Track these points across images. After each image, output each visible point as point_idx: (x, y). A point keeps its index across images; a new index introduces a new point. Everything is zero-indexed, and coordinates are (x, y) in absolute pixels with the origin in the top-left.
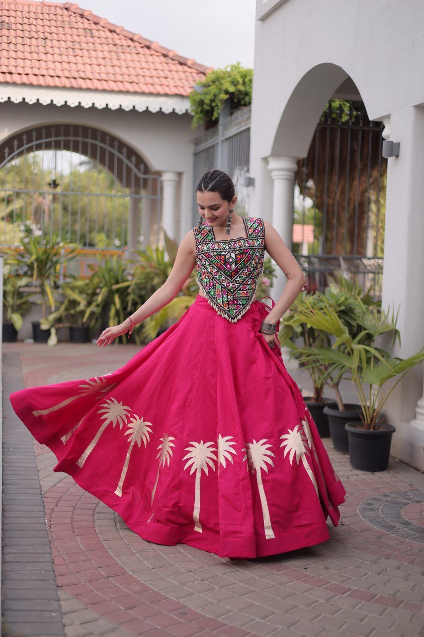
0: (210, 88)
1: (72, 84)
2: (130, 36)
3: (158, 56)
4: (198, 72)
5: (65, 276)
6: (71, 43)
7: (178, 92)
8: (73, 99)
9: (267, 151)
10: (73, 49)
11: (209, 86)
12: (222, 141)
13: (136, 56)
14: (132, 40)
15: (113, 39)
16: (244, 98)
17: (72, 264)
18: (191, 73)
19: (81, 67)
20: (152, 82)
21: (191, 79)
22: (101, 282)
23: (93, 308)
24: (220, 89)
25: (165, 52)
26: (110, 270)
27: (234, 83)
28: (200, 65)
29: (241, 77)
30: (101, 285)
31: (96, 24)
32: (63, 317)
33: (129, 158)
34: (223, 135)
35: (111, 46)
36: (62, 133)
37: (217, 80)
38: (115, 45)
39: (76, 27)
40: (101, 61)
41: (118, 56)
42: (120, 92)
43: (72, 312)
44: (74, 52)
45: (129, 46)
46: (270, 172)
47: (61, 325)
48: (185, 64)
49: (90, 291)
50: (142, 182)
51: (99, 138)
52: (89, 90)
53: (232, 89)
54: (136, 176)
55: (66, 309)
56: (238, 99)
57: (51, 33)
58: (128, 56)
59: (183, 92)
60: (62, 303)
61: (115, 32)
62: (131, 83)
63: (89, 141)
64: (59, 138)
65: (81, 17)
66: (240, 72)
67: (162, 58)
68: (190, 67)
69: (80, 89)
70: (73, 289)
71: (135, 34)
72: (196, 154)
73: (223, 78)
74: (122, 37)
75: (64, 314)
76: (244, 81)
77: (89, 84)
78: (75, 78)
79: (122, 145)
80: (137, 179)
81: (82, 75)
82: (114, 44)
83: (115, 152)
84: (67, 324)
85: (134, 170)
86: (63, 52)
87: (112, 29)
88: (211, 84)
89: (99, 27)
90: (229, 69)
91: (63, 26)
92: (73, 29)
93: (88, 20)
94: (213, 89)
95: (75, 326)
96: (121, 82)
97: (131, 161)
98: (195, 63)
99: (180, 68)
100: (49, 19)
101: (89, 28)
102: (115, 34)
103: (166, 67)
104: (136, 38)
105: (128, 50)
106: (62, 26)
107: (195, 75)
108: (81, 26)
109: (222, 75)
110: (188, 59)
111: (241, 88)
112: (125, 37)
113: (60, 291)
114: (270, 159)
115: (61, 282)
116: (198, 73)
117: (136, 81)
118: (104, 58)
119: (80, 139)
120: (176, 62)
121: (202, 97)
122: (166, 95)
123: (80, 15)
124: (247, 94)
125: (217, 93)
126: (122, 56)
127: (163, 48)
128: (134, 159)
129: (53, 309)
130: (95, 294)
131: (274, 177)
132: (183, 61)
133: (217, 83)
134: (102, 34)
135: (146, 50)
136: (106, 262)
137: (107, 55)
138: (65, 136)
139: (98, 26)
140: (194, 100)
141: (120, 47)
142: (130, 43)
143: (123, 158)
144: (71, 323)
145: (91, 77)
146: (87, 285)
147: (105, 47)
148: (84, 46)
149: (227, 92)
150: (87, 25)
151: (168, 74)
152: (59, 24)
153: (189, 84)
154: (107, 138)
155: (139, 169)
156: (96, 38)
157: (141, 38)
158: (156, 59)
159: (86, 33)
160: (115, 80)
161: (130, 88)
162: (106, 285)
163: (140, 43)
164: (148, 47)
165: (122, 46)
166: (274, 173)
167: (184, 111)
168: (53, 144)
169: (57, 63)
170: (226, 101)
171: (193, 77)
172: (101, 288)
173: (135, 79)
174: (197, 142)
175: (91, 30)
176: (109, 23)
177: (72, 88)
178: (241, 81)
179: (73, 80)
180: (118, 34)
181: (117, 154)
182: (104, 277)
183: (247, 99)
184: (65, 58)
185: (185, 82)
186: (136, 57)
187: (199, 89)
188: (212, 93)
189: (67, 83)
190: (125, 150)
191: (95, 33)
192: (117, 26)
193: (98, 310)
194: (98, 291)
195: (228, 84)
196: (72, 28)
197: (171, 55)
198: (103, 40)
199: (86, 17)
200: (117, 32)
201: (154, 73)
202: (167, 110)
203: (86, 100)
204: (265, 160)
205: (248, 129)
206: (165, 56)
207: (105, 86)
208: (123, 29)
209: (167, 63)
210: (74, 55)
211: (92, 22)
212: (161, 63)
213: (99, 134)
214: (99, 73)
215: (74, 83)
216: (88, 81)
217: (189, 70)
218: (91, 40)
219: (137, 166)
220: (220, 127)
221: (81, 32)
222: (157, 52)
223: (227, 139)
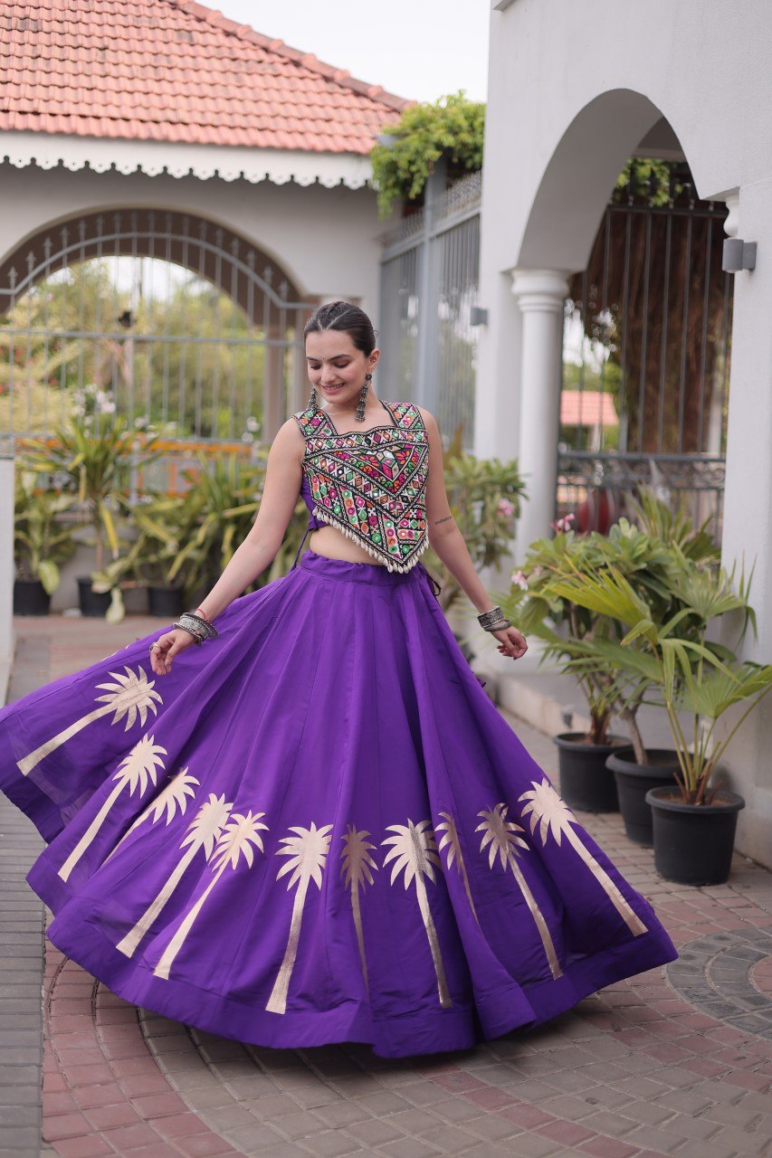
0: (408, 139)
1: (151, 133)
2: (264, 44)
3: (314, 80)
4: (388, 109)
5: (140, 493)
6: (153, 57)
7: (350, 148)
8: (153, 162)
9: (511, 259)
10: (156, 67)
11: (406, 135)
12: (431, 240)
13: (273, 79)
14: (266, 50)
15: (230, 48)
16: (471, 157)
17: (154, 470)
18: (375, 111)
19: (171, 102)
20: (301, 129)
21: (374, 120)
22: (205, 504)
23: (190, 552)
24: (427, 141)
25: (327, 73)
26: (222, 481)
27: (454, 131)
28: (392, 97)
29: (466, 118)
30: (207, 509)
31: (199, 20)
32: (136, 569)
33: (259, 271)
34: (432, 228)
35: (226, 61)
36: (134, 226)
37: (422, 123)
38: (234, 60)
39: (162, 26)
40: (207, 90)
41: (239, 80)
42: (241, 147)
43: (153, 558)
44: (156, 74)
45: (260, 62)
46: (517, 298)
47: (131, 584)
48: (365, 96)
49: (185, 521)
50: (283, 316)
51: (203, 234)
52: (182, 143)
53: (449, 141)
54: (273, 305)
55: (142, 554)
56: (460, 159)
57: (116, 38)
58: (259, 81)
59: (359, 147)
60: (133, 542)
61: (235, 35)
62: (261, 130)
63: (185, 239)
64: (128, 235)
65: (173, 9)
66: (463, 110)
67: (322, 85)
68: (373, 101)
69: (166, 142)
70: (153, 516)
71: (271, 40)
72: (385, 264)
73: (431, 121)
74: (247, 44)
75: (137, 563)
76: (471, 125)
77: (183, 133)
78: (156, 122)
79: (247, 247)
80: (275, 310)
81: (171, 115)
82: (233, 57)
83: (233, 260)
84: (143, 583)
85: (270, 293)
86: (135, 74)
87: (230, 29)
88: (409, 131)
89: (205, 26)
90: (443, 104)
91: (139, 25)
92: (157, 30)
93: (185, 13)
94: (414, 141)
95: (157, 585)
96: (244, 129)
97: (263, 278)
98: (382, 93)
99: (354, 101)
100: (113, 12)
101: (187, 28)
102: (234, 40)
103: (328, 100)
104: (273, 47)
105: (259, 68)
106: (135, 24)
107: (382, 115)
108: (172, 24)
109: (429, 114)
110: (369, 86)
111: (466, 137)
112: (254, 44)
113: (131, 521)
114: (516, 274)
115: (132, 503)
116: (388, 112)
117: (272, 127)
118: (212, 85)
119: (167, 236)
120: (348, 91)
121: (393, 156)
122: (328, 153)
123: (171, 4)
124: (478, 149)
125: (420, 149)
126: (247, 80)
127: (323, 64)
128: (268, 272)
129: (116, 554)
130: (195, 525)
131: (523, 309)
132: (360, 89)
133: (421, 130)
134: (211, 39)
135: (292, 69)
136: (216, 465)
137: (218, 77)
138: (139, 230)
139: (204, 24)
140: (379, 163)
141: (243, 63)
142: (262, 55)
143: (249, 271)
144: (150, 579)
145: (187, 121)
146: (180, 508)
147: (216, 64)
148: (176, 61)
149: (439, 146)
150: (182, 24)
151: (333, 113)
152: (130, 20)
153: (371, 132)
154: (219, 234)
155: (278, 292)
156: (198, 48)
157: (283, 45)
158: (311, 85)
159: (180, 37)
160: (231, 125)
161: (261, 139)
162: (215, 509)
163: (281, 56)
164: (297, 64)
165: (247, 61)
166: (524, 301)
167: (361, 183)
168: (117, 246)
169: (124, 95)
170: (438, 164)
171: (379, 119)
172: (206, 514)
173: (270, 123)
174: (386, 241)
175: (189, 32)
176: (224, 19)
177: (151, 141)
178: (465, 124)
179: (153, 126)
180: (240, 40)
181: (237, 264)
182: (211, 494)
183: (477, 157)
184: (139, 85)
185: (364, 129)
186: (273, 82)
187: (388, 142)
188: (412, 148)
189: (142, 132)
190: (251, 256)
191: (198, 38)
192: (239, 25)
193: (199, 556)
194: (200, 519)
195: (442, 131)
196: (154, 28)
197: (338, 77)
198: (212, 51)
199: (181, 7)
200: (240, 35)
201: (307, 112)
202: (330, 180)
203: (179, 164)
204: (508, 275)
205: (478, 216)
206: (327, 79)
207: (213, 135)
208: (249, 29)
209: (331, 93)
210: (157, 78)
211: (192, 17)
212: (319, 93)
213: (203, 227)
214: (203, 113)
215: (156, 132)
216: (181, 126)
217: (373, 106)
218: (191, 51)
219: (275, 287)
220: (428, 214)
221: (171, 35)
222: (312, 72)
223: (439, 236)
